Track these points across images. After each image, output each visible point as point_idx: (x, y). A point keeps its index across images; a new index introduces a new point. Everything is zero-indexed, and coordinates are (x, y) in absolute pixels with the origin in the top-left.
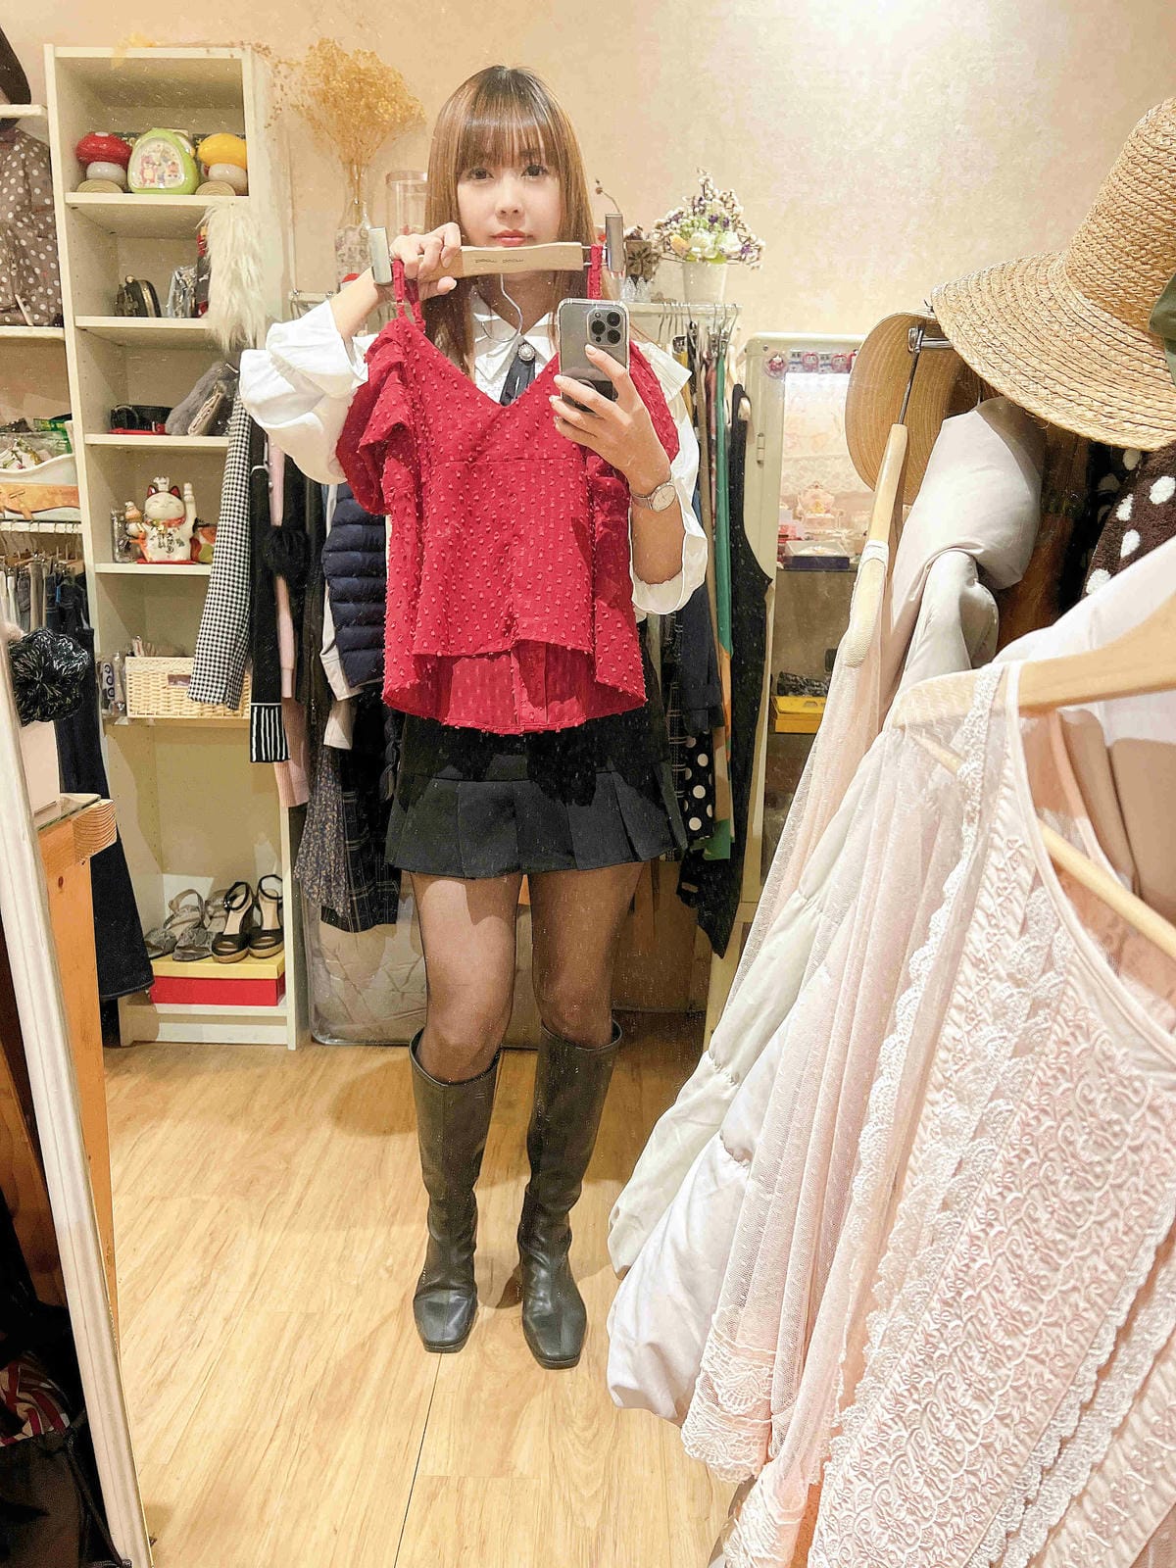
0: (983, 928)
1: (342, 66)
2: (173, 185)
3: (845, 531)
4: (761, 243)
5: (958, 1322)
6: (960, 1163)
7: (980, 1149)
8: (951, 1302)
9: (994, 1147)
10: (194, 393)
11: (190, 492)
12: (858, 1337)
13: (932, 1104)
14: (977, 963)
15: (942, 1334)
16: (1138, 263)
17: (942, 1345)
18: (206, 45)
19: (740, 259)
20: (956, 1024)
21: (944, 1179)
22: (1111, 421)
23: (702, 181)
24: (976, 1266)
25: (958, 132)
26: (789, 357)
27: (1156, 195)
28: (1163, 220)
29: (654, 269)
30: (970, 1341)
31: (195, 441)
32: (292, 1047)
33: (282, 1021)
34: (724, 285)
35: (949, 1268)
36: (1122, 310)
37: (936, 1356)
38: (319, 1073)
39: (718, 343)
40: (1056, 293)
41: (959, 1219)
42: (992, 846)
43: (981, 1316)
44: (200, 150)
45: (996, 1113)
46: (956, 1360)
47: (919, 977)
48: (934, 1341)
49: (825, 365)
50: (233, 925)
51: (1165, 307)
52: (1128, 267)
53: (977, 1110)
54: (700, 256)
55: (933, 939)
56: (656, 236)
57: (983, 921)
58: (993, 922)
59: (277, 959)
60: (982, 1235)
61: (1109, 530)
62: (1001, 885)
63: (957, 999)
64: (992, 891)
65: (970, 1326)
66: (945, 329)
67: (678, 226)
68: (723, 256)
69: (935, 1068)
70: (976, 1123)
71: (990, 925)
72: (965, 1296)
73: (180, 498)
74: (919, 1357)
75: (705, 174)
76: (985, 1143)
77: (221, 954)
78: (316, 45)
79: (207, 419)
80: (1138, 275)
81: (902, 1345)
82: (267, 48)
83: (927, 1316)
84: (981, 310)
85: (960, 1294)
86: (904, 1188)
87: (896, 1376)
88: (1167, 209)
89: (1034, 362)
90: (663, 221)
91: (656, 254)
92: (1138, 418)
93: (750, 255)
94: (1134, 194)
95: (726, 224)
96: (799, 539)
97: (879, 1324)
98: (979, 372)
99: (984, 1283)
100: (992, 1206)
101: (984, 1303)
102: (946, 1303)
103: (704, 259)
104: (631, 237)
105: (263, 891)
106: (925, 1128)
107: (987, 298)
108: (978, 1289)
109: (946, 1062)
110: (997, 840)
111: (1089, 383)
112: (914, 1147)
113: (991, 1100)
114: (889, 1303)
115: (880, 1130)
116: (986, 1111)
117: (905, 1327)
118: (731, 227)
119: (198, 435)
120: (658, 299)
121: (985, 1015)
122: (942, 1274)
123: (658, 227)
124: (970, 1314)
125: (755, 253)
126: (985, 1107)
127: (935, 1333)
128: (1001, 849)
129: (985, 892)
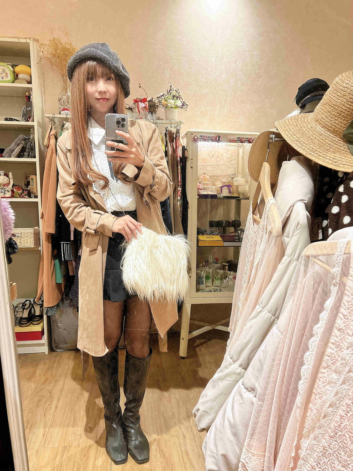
0: (341, 319)
1: (60, 46)
2: (6, 80)
3: (214, 187)
4: (187, 103)
5: (336, 443)
6: (336, 393)
7: (344, 388)
8: (333, 436)
9: (349, 388)
10: (13, 144)
11: (11, 175)
12: (298, 447)
13: (322, 373)
14: (339, 330)
15: (329, 447)
16: (339, 119)
17: (330, 450)
18: (18, 38)
19: (181, 108)
20: (331, 348)
21: (330, 398)
22: (336, 164)
23: (170, 85)
24: (343, 425)
25: (240, 74)
26: (199, 137)
27: (345, 100)
28: (347, 107)
29: (156, 110)
30: (340, 449)
31: (13, 159)
32: (47, 353)
33: (43, 345)
34: (177, 115)
35: (332, 426)
36: (334, 132)
37: (327, 454)
38: (57, 361)
39: (178, 132)
40: (312, 126)
41: (336, 410)
42: (345, 294)
43: (345, 441)
44: (15, 70)
45: (350, 377)
46: (335, 454)
47: (317, 334)
48: (327, 449)
49: (210, 139)
50: (26, 315)
51: (347, 132)
52: (336, 120)
53: (343, 376)
54: (170, 106)
55: (320, 322)
56: (157, 101)
57: (342, 317)
58: (346, 317)
59: (41, 324)
60: (345, 415)
61: (337, 195)
62: (349, 306)
63: (332, 340)
64: (346, 308)
65: (340, 444)
66: (283, 136)
67: (164, 98)
68: (177, 107)
69: (324, 362)
70: (342, 380)
71: (345, 318)
72: (338, 434)
73: (8, 177)
74: (321, 454)
75: (171, 83)
76: (345, 386)
77: (23, 324)
78: (52, 40)
79: (18, 152)
80: (339, 122)
81: (315, 450)
82: (38, 40)
83: (324, 441)
84: (293, 130)
85: (337, 434)
86: (312, 399)
87: (312, 460)
88: (348, 104)
89: (312, 146)
90: (159, 96)
91: (157, 106)
92: (344, 163)
93: (184, 107)
94: (337, 100)
95: (177, 98)
96: (202, 189)
97: (305, 444)
98: (296, 149)
99: (346, 431)
100: (349, 406)
101: (346, 437)
102: (331, 437)
103: (171, 108)
104: (150, 101)
105: (35, 302)
106: (319, 380)
107: (293, 127)
108: (344, 433)
109: (328, 360)
110: (347, 292)
111: (328, 153)
112: (315, 386)
113: (347, 373)
114: (308, 436)
115: (306, 382)
116: (346, 376)
117: (315, 444)
118: (178, 99)
119: (15, 157)
120: (159, 119)
121: (343, 346)
122: (330, 428)
123: (157, 98)
124: (340, 440)
125: (186, 106)
126: (346, 375)
127: (327, 446)
128: (349, 296)
129: (342, 308)
